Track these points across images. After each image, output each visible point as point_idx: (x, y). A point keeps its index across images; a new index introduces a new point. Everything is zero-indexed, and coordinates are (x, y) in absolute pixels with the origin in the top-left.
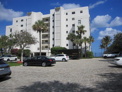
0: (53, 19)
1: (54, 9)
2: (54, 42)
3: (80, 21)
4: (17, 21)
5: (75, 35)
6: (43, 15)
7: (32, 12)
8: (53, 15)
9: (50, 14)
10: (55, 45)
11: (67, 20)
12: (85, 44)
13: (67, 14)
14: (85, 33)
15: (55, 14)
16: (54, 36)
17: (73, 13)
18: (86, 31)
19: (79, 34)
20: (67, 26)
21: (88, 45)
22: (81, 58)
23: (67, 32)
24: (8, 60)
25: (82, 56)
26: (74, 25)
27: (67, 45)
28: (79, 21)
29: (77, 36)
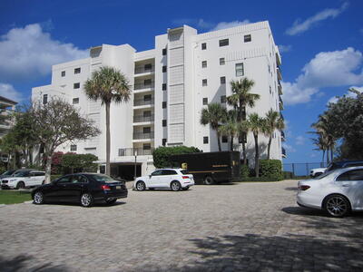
0: (162, 65)
1: (166, 35)
2: (165, 133)
3: (241, 67)
4: (63, 74)
5: (224, 110)
6: (138, 51)
7: (104, 46)
8: (165, 52)
9: (154, 48)
10: (169, 141)
11: (204, 64)
12: (256, 137)
13: (204, 46)
14: (256, 102)
15: (169, 48)
16: (165, 114)
17: (224, 43)
18: (257, 96)
19: (236, 105)
20: (205, 82)
21: (262, 138)
22: (244, 181)
23: (205, 100)
24: (21, 184)
25: (246, 173)
26: (223, 80)
27: (206, 140)
28: (238, 68)
29: (230, 112)
